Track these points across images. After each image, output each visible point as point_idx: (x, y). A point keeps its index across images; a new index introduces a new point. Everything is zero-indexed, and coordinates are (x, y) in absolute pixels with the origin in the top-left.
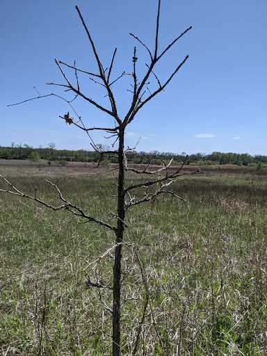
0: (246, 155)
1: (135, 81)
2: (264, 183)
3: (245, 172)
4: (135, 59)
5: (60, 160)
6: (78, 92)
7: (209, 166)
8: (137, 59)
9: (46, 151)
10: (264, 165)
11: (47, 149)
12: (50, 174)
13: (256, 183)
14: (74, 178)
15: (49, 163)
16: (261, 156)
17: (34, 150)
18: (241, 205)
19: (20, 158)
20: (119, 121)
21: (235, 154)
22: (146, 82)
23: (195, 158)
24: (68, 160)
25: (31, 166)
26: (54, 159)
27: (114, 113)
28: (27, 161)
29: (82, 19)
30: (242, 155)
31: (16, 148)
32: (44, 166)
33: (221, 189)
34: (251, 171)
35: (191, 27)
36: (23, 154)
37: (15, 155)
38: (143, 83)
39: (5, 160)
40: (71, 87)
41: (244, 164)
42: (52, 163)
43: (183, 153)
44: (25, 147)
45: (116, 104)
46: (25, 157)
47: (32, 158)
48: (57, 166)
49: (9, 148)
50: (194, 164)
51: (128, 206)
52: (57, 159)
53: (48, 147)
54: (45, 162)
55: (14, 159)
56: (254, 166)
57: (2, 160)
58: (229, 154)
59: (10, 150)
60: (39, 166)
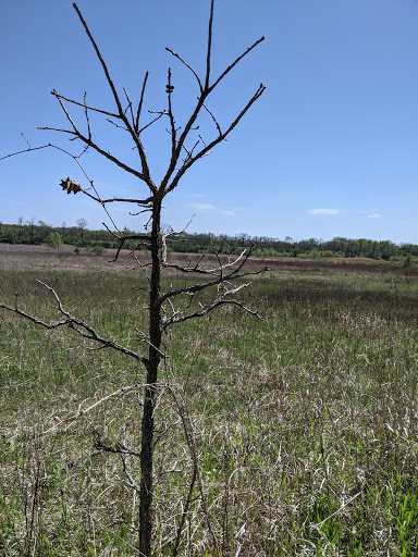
0: (387, 243)
1: (172, 123)
2: (414, 288)
3: (385, 270)
4: (170, 89)
5: (94, 245)
6: (89, 142)
7: (329, 260)
8: (173, 87)
9: (72, 231)
10: (415, 259)
11: (74, 229)
12: (77, 267)
13: (402, 288)
14: (115, 275)
15: (77, 251)
16: (411, 245)
17: (54, 230)
18: (374, 322)
19: (32, 243)
20: (152, 188)
21: (370, 242)
22: (194, 126)
23: (307, 246)
24: (107, 246)
25: (48, 254)
26: (84, 245)
27: (145, 176)
28: (43, 248)
29: (84, 23)
30: (382, 243)
31: (25, 226)
32: (68, 255)
33: (344, 296)
34: (394, 269)
35: (263, 39)
36: (35, 236)
37: (23, 238)
38: (188, 128)
39: (7, 245)
40: (77, 133)
41: (385, 257)
42: (82, 250)
43: (288, 238)
44: (39, 225)
45: (147, 161)
46: (38, 241)
47: (49, 243)
48: (90, 255)
49: (14, 226)
50: (305, 255)
51: (166, 324)
52: (90, 244)
53: (76, 225)
54: (70, 249)
55: (23, 243)
56: (400, 260)
57: (2, 245)
58: (361, 241)
59: (17, 230)
60: (60, 255)
